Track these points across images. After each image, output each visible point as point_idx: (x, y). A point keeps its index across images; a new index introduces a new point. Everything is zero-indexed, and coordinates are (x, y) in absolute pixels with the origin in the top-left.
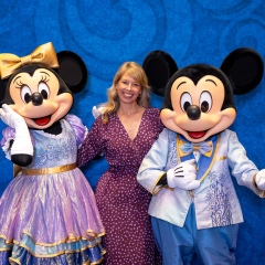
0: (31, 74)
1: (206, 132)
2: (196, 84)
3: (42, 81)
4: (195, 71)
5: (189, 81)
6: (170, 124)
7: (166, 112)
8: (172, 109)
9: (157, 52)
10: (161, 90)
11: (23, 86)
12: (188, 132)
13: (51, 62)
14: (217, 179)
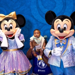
0: (8, 21)
1: (65, 37)
2: (62, 21)
3: (11, 24)
4: (62, 17)
5: (60, 20)
6: (53, 34)
7: (52, 30)
8: (54, 29)
9: (50, 11)
10: (51, 23)
11: (5, 24)
12: (59, 37)
13: (15, 18)
14: (70, 51)
